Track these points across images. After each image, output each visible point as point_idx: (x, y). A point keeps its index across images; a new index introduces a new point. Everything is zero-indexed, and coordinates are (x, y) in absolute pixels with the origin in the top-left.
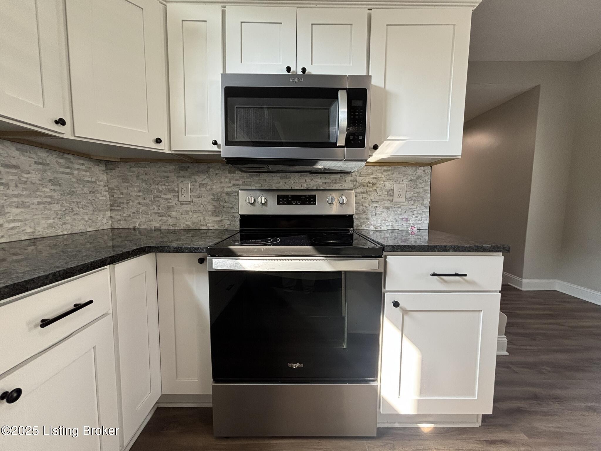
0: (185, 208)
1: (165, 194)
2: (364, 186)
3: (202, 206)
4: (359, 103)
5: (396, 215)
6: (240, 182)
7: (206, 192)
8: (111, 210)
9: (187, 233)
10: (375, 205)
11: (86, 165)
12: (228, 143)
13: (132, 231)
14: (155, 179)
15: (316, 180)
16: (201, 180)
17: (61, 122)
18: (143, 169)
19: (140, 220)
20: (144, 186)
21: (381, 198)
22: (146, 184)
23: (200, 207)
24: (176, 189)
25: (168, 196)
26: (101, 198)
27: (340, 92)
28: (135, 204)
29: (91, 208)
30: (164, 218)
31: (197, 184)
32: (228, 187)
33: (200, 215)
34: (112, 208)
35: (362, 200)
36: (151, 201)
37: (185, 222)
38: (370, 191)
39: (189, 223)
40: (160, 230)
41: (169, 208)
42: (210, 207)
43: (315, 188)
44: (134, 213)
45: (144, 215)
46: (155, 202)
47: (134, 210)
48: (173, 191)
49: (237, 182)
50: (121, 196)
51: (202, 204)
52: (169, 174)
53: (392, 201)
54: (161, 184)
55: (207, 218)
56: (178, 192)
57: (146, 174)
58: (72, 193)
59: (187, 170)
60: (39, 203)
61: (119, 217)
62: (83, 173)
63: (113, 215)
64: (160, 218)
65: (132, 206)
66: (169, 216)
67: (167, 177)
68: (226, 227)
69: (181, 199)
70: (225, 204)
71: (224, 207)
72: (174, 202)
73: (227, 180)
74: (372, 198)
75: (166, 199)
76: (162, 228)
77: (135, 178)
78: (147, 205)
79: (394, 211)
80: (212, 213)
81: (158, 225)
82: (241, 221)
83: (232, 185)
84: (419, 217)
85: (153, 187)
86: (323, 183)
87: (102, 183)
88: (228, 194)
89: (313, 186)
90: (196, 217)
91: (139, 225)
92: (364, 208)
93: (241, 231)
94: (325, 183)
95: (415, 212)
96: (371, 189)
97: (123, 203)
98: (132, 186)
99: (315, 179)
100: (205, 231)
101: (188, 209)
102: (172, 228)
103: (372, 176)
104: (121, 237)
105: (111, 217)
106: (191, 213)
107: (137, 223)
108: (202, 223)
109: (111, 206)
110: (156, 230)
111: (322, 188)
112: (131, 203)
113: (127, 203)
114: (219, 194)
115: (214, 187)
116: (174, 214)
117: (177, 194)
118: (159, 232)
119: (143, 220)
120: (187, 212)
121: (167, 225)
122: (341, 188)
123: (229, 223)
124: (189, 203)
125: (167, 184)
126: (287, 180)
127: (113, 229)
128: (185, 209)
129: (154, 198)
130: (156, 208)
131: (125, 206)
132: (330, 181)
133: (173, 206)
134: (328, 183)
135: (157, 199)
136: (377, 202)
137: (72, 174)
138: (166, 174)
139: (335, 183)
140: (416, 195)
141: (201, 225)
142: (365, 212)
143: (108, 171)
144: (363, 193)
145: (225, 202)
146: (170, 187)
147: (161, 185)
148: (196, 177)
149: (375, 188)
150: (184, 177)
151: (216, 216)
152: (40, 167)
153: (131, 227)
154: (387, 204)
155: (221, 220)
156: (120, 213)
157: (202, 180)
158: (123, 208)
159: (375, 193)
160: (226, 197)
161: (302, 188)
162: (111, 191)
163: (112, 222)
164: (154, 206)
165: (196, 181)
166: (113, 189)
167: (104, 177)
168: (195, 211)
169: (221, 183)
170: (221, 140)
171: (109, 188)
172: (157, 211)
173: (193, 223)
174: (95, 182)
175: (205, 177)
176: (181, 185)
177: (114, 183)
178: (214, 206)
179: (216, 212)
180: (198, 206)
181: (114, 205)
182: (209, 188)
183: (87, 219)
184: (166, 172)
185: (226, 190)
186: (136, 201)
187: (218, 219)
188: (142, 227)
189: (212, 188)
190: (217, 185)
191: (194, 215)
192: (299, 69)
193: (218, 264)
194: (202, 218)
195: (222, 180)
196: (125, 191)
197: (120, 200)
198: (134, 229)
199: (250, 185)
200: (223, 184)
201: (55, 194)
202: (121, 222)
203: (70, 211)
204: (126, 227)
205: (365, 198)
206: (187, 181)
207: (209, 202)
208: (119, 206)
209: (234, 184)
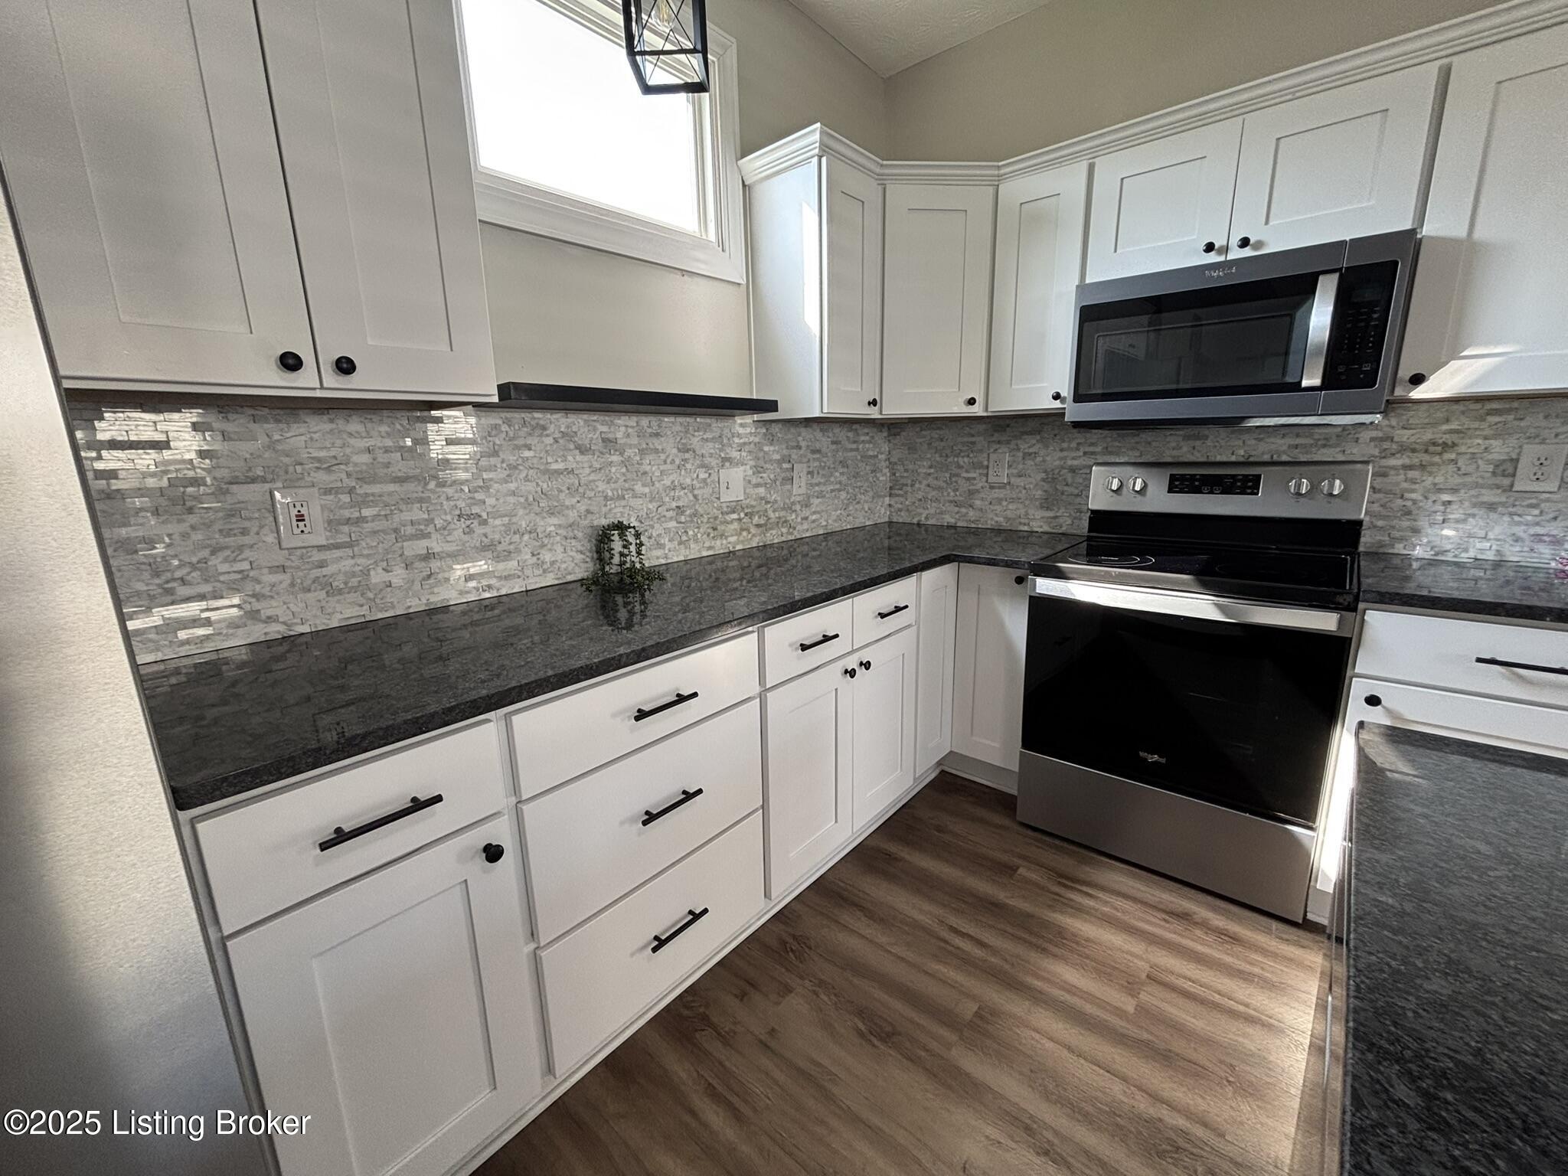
0: (997, 493)
1: (967, 471)
2: (1414, 451)
3: (1024, 491)
5: (1517, 524)
6: (1099, 449)
7: (1034, 467)
8: (891, 495)
9: (995, 536)
10: (1446, 497)
11: (871, 434)
12: (1078, 398)
13: (915, 527)
14: (955, 448)
15: (1272, 440)
16: (1026, 446)
17: (874, 403)
18: (938, 431)
19: (927, 512)
20: (938, 459)
21: (1468, 479)
22: (941, 456)
23: (1020, 492)
24: (986, 463)
25: (974, 475)
26: (881, 479)
27: (1325, 278)
28: (923, 486)
29: (871, 494)
30: (964, 510)
31: (1020, 454)
32: (1073, 458)
33: (1020, 506)
34: (893, 492)
35: (1405, 485)
36: (945, 482)
37: (995, 517)
38: (1433, 464)
39: (1002, 519)
40: (955, 527)
41: (971, 493)
42: (1039, 493)
43: (1266, 458)
44: (921, 500)
45: (934, 504)
46: (951, 484)
47: (920, 495)
48: (980, 466)
49: (1091, 449)
50: (905, 475)
51: (1025, 489)
53: (1509, 489)
54: (962, 454)
55: (1031, 512)
56: (987, 467)
57: (942, 440)
58: (856, 475)
59: (1005, 430)
60: (831, 491)
61: (900, 506)
62: (867, 445)
63: (892, 503)
64: (957, 509)
65: (919, 489)
66: (971, 506)
67: (973, 443)
68: (1063, 529)
69: (992, 479)
70: (1066, 488)
71: (1062, 494)
72: (979, 484)
73: (1074, 445)
74: (1439, 479)
75: (968, 479)
76: (959, 524)
77: (925, 447)
78: (939, 488)
79: (1512, 514)
80: (1041, 504)
81: (953, 521)
82: (1091, 520)
83: (1081, 454)
85: (949, 460)
86: (1290, 446)
87: (882, 457)
88: (1073, 470)
89: (1263, 454)
90: (1013, 510)
91: (927, 518)
92: (1409, 503)
93: (1089, 539)
94: (1296, 447)
96: (1437, 459)
97: (907, 485)
98: (921, 459)
99: (1269, 437)
100: (1025, 534)
101: (1002, 496)
102: (973, 526)
103: (1445, 427)
105: (890, 505)
106: (1005, 503)
107: (924, 516)
108: (1022, 521)
109: (891, 488)
110: (949, 527)
111: (1284, 458)
112: (917, 485)
113: (912, 485)
114: (1056, 472)
115: (1048, 458)
116: (978, 503)
117: (985, 471)
118: (953, 531)
119: (932, 511)
120: (1000, 501)
121: (967, 521)
122: (1341, 458)
123: (1069, 522)
124: (1003, 486)
125: (971, 455)
126: (1198, 443)
127: (891, 523)
128: (996, 495)
129: (950, 478)
130: (952, 494)
131: (909, 489)
132: (1312, 442)
133: (978, 491)
134: (1304, 446)
135: (954, 479)
136: (1454, 490)
137: (857, 450)
138: (973, 439)
139: (1324, 446)
141: (1020, 523)
143: (890, 438)
144: (1408, 467)
145: (1067, 485)
146: (975, 460)
147: (963, 457)
148: (1019, 442)
149: (1448, 456)
150: (999, 442)
151: (1048, 509)
152: (834, 447)
153: (915, 521)
154: (1491, 496)
155: (1056, 517)
156: (902, 499)
157: (1029, 447)
158: (906, 493)
159: (1451, 468)
160: (1069, 477)
161: (1233, 459)
162: (892, 465)
163: (891, 511)
164: (950, 490)
165: (1019, 449)
166: (896, 463)
167: (885, 447)
168: (1013, 500)
169: (1062, 450)
170: (1066, 391)
171: (890, 463)
172: (951, 499)
173: (1008, 519)
174: (877, 456)
175: (1034, 442)
176: (993, 457)
177: (896, 456)
178: (1045, 491)
179: (1047, 504)
180: (1017, 491)
181: (895, 488)
182: (1039, 459)
183: (866, 509)
184: (973, 436)
185: (1070, 462)
186: (925, 482)
187: (1051, 514)
188: (931, 522)
189: (1044, 461)
190: (1053, 455)
191: (1011, 507)
192: (1235, 241)
193: (1046, 586)
194: (1022, 512)
195: (1065, 445)
196: (911, 467)
197: (903, 481)
198: (919, 525)
199: (1117, 454)
200: (1065, 454)
201: (844, 479)
202: (902, 514)
203: (854, 499)
204: (908, 520)
205: (1413, 481)
206: (1004, 449)
207: (1037, 485)
208: (901, 489)
209: (1085, 453)
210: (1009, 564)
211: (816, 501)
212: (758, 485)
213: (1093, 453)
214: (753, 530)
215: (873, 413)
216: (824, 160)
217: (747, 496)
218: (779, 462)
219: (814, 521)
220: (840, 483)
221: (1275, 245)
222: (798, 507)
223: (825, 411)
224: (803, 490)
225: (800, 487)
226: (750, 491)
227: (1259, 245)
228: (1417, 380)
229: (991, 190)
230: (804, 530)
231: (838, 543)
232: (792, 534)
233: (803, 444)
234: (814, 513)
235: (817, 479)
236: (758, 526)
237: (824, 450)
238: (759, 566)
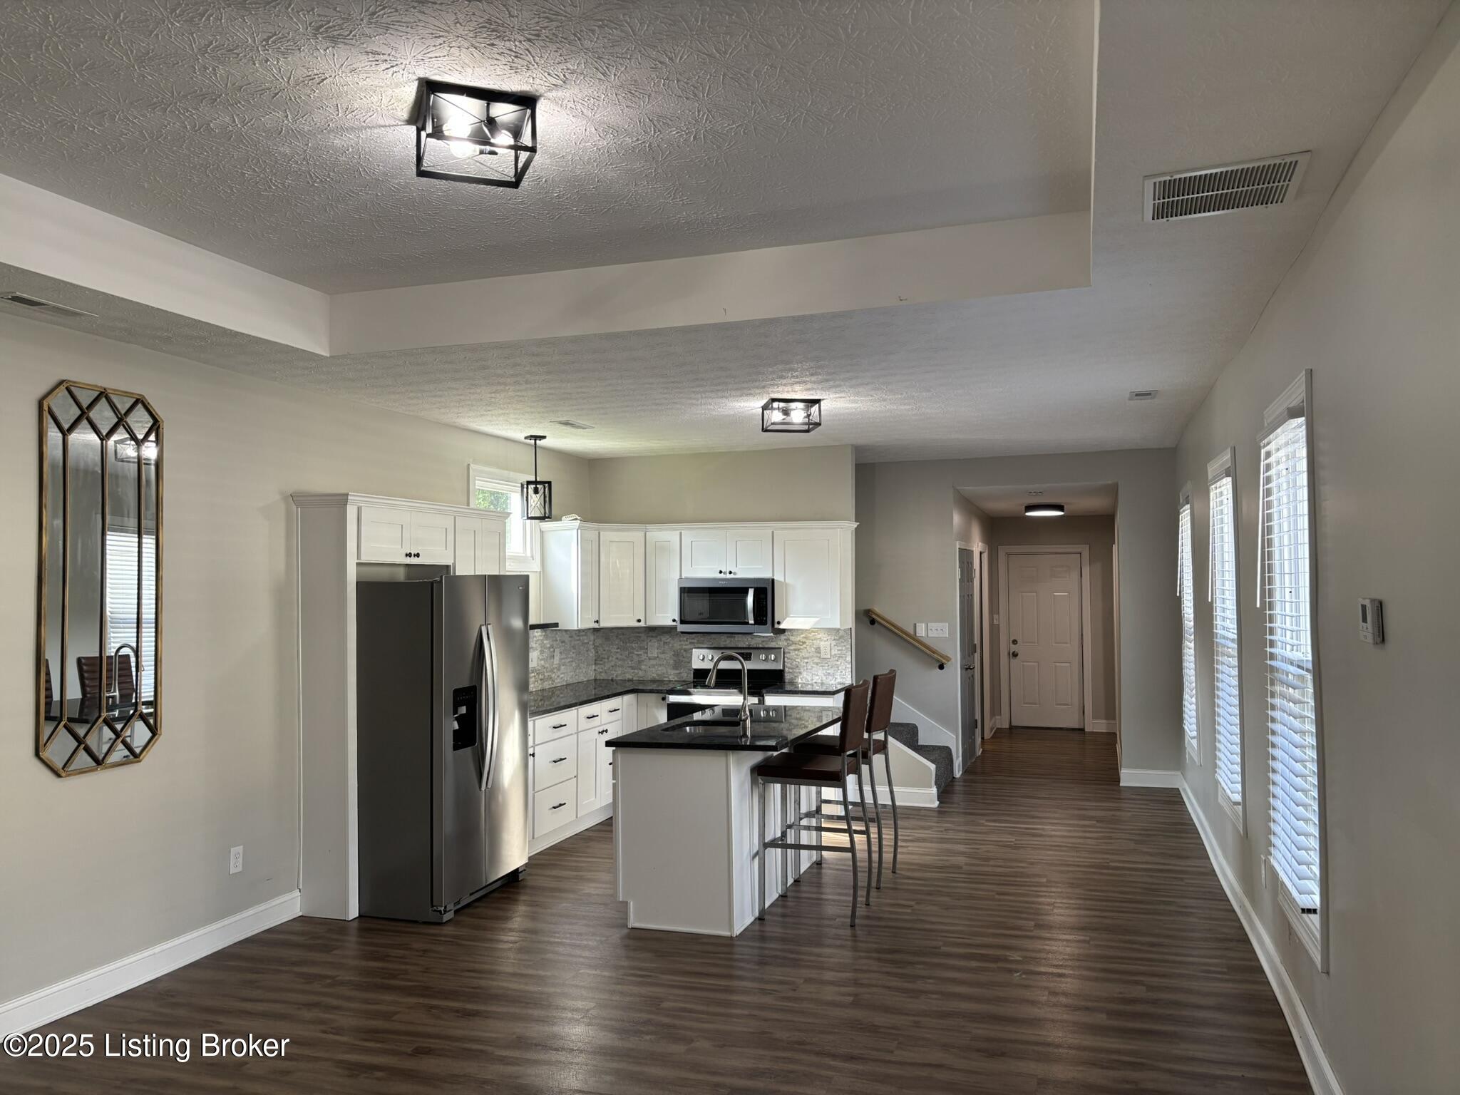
0: (653, 662)
1: (637, 651)
2: (795, 644)
3: (665, 661)
4: (762, 596)
5: (823, 669)
6: (695, 641)
7: (668, 649)
8: (595, 664)
10: (806, 661)
11: (585, 632)
12: (682, 622)
14: (630, 639)
17: (597, 622)
18: (621, 631)
19: (616, 673)
20: (621, 645)
21: (811, 654)
22: (623, 642)
24: (646, 647)
25: (640, 653)
26: (590, 655)
27: (750, 589)
28: (614, 659)
29: (586, 664)
30: (636, 671)
31: (662, 642)
32: (686, 645)
33: (663, 668)
34: (597, 662)
35: (795, 656)
36: (626, 656)
37: (652, 674)
38: (801, 649)
39: (654, 675)
41: (640, 662)
42: (672, 662)
43: (755, 646)
44: (613, 666)
45: (620, 669)
46: (629, 657)
47: (613, 663)
48: (641, 648)
49: (693, 641)
50: (604, 652)
51: (665, 659)
52: (640, 635)
53: (820, 657)
54: (634, 642)
55: (669, 671)
56: (647, 649)
57: (623, 635)
59: (655, 631)
60: (569, 662)
62: (584, 637)
63: (597, 668)
64: (633, 671)
65: (612, 661)
66: (640, 669)
67: (640, 637)
68: (684, 679)
69: (649, 655)
70: (684, 660)
71: (682, 662)
72: (644, 657)
74: (804, 654)
75: (637, 655)
76: (634, 679)
77: (615, 638)
79: (822, 666)
80: (673, 667)
81: (631, 677)
82: (694, 673)
83: (688, 643)
84: (844, 672)
85: (628, 645)
86: (762, 641)
87: (591, 643)
88: (685, 650)
89: (754, 644)
90: (661, 670)
91: (616, 676)
92: (798, 663)
93: (694, 681)
94: (764, 642)
95: (840, 668)
96: (802, 647)
98: (613, 644)
100: (666, 680)
101: (655, 663)
102: (641, 679)
103: (802, 636)
104: (601, 686)
105: (595, 670)
106: (656, 667)
108: (665, 676)
109: (595, 660)
110: (629, 680)
111: (761, 646)
112: (610, 659)
113: (608, 659)
114: (677, 651)
115: (675, 645)
116: (643, 667)
117: (646, 651)
118: (631, 683)
119: (620, 672)
120: (654, 666)
121: (638, 677)
122: (777, 646)
123: (686, 675)
124: (655, 658)
125: (638, 643)
126: (732, 639)
127: (595, 680)
129: (628, 654)
130: (630, 663)
131: (606, 660)
132: (768, 640)
133: (643, 661)
135: (630, 655)
136: (808, 658)
137: (579, 640)
140: (839, 652)
142: (798, 667)
143: (595, 633)
144: (795, 650)
145: (684, 657)
146: (641, 645)
147: (635, 645)
148: (661, 637)
149: (805, 646)
150: (652, 637)
151: (677, 669)
152: (570, 639)
153: (610, 678)
154: (816, 660)
155: (681, 673)
156: (602, 666)
157: (666, 640)
158: (605, 662)
159: (806, 650)
160: (684, 653)
161: (745, 646)
162: (596, 648)
163: (596, 673)
164: (628, 661)
165: (661, 640)
166: (598, 646)
167: (592, 638)
168: (660, 665)
169: (680, 641)
170: (677, 618)
171: (595, 646)
172: (630, 665)
173: (658, 675)
174: (588, 643)
175: (668, 637)
176: (649, 645)
177: (599, 642)
178: (675, 661)
179: (676, 667)
180: (662, 661)
181: (598, 660)
182: (669, 646)
183: (584, 674)
184: (639, 633)
185: (684, 647)
186: (615, 657)
187: (678, 672)
188: (619, 678)
189: (673, 646)
190: (677, 644)
191: (660, 669)
192: (728, 572)
193: (674, 699)
194: (665, 671)
195: (681, 639)
196: (607, 648)
197: (603, 656)
198: (612, 680)
199: (703, 643)
200: (682, 643)
201: (574, 655)
202: (603, 674)
203: (578, 666)
204: (606, 678)
205: (797, 655)
206: (654, 640)
207: (670, 658)
208: (601, 661)
209: (690, 643)
210: (658, 692)
211: (563, 667)
212: (541, 660)
213: (693, 643)
214: (539, 681)
215: (596, 626)
216: (579, 531)
217: (538, 666)
218: (549, 648)
219: (562, 678)
220: (572, 658)
221: (739, 576)
222: (555, 671)
223: (579, 627)
224: (558, 662)
225: (556, 660)
226: (539, 662)
227: (735, 574)
228: (779, 623)
229: (643, 533)
230: (558, 682)
231: (572, 690)
232: (553, 684)
233: (558, 639)
234: (562, 674)
235: (563, 656)
236: (541, 680)
237: (566, 641)
238: (541, 700)
